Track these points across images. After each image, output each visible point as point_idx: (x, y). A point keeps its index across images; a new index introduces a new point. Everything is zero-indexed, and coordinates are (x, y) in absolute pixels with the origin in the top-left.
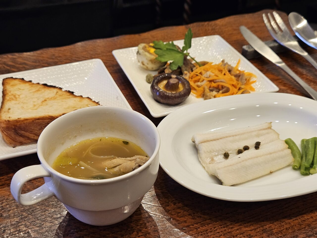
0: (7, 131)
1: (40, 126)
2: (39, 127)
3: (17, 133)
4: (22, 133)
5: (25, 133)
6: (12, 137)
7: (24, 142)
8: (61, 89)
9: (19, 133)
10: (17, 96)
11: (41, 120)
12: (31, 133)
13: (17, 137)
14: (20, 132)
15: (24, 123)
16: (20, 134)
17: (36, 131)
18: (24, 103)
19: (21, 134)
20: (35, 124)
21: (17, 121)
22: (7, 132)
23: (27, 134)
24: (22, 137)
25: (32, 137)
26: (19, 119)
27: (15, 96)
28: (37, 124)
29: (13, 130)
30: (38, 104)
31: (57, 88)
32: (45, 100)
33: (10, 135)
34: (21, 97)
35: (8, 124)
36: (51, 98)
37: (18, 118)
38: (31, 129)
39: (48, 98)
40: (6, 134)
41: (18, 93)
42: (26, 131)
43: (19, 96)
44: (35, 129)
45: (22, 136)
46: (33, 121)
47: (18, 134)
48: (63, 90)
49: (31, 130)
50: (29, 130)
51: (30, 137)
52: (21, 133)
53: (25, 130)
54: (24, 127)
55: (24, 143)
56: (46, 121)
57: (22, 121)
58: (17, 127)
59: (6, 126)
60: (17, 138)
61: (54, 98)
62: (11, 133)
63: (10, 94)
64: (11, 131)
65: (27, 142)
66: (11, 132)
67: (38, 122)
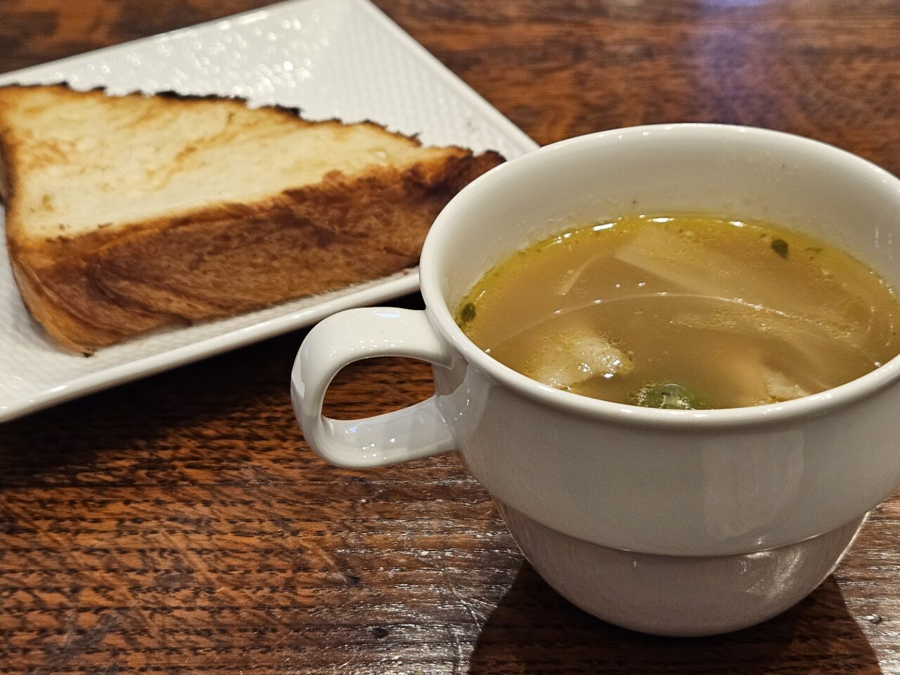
0: (57, 283)
1: (196, 251)
2: (189, 257)
3: (98, 290)
4: (122, 289)
5: (133, 288)
6: (80, 312)
7: (129, 330)
8: (240, 101)
9: (108, 289)
10: (64, 148)
11: (197, 226)
12: (158, 288)
13: (100, 305)
14: (109, 283)
15: (129, 245)
16: (112, 292)
17: (178, 276)
18: (103, 170)
19: (115, 294)
20: (174, 246)
21: (97, 238)
22: (57, 287)
23: (141, 292)
24: (120, 306)
25: (162, 305)
26: (105, 230)
27: (54, 148)
28: (179, 243)
29: (83, 279)
30: (164, 167)
31: (225, 99)
32: (190, 150)
33: (73, 302)
34: (81, 147)
35: (60, 255)
36: (213, 139)
37: (100, 227)
38: (158, 266)
39: (201, 141)
40: (55, 299)
41: (63, 135)
42: (138, 280)
43: (72, 144)
44: (173, 266)
45: (119, 301)
46: (164, 233)
47: (102, 292)
48: (253, 105)
49: (156, 272)
50: (149, 273)
51: (152, 302)
52: (115, 290)
53: (133, 274)
54: (127, 263)
55: (126, 333)
56: (218, 228)
57: (120, 235)
58: (99, 261)
59: (53, 263)
60: (99, 311)
61: (226, 138)
62: (76, 293)
63: (30, 142)
64: (74, 283)
65: (139, 329)
66: (74, 286)
67: (186, 234)
